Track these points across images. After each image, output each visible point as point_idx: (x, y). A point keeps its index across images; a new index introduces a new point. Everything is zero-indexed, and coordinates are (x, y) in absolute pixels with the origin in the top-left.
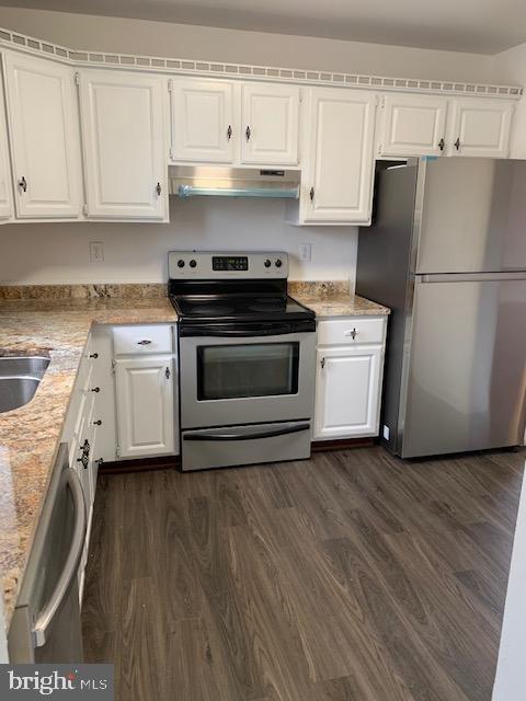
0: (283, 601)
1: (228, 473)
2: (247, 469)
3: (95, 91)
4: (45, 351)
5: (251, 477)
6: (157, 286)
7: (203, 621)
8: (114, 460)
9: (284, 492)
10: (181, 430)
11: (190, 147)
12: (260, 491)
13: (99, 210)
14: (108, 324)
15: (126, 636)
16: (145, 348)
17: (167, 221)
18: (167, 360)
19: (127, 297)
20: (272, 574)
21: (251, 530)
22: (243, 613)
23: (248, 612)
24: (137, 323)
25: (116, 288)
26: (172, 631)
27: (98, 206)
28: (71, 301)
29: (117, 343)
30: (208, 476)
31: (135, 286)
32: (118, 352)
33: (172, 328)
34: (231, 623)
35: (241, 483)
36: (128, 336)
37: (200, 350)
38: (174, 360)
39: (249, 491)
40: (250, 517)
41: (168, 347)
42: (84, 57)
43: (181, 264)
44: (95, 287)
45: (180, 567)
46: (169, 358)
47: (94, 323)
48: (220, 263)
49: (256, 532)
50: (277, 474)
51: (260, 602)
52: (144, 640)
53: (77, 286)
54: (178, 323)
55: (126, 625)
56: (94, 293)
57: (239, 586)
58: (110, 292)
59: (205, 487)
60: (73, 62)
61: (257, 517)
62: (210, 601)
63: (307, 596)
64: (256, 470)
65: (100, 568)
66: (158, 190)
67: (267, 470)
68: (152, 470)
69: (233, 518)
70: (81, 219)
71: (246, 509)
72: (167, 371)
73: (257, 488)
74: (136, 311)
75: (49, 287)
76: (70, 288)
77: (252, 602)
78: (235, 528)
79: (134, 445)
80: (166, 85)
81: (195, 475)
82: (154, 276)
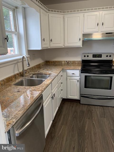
0: (96, 141)
1: (91, 106)
2: (96, 106)
3: (67, 19)
4: (50, 74)
5: (97, 108)
6: (79, 61)
7: (75, 140)
8: (66, 98)
9: (104, 114)
10: (81, 94)
11: (88, 29)
12: (98, 112)
13: (67, 45)
14: (66, 69)
15: (58, 137)
16: (73, 75)
17: (82, 46)
18: (78, 78)
19: (73, 64)
20: (95, 134)
21: (93, 121)
22: (85, 141)
23: (86, 141)
24: (72, 69)
25: (71, 62)
26: (68, 139)
27: (67, 44)
28: (61, 64)
29: (68, 73)
30: (86, 106)
31: (74, 61)
32: (68, 75)
33: (80, 71)
34: (81, 142)
35: (94, 109)
36: (70, 72)
37: (86, 76)
38: (80, 78)
39: (95, 112)
40: (93, 118)
41: (78, 75)
42: (65, 12)
43: (85, 56)
44: (66, 61)
45: (74, 126)
46: (79, 78)
47: (63, 69)
48: (94, 56)
49: (94, 122)
50: (103, 109)
51: (90, 140)
52: (61, 139)
53: (63, 61)
54: (81, 70)
55: (59, 135)
56: (66, 63)
57: (86, 134)
58: (69, 62)
59: (85, 108)
60: (63, 13)
61: (95, 118)
62: (78, 135)
63: (103, 142)
64: (99, 107)
65: (57, 121)
66: (80, 40)
67: (102, 107)
68: (74, 102)
69: (89, 117)
70: (63, 47)
71: (93, 116)
72: (78, 81)
73: (98, 111)
74: (72, 67)
75: (58, 61)
76: (62, 61)
77: (88, 139)
78: (89, 120)
79: (70, 96)
80: (83, 15)
81: (83, 105)
82: (79, 59)
